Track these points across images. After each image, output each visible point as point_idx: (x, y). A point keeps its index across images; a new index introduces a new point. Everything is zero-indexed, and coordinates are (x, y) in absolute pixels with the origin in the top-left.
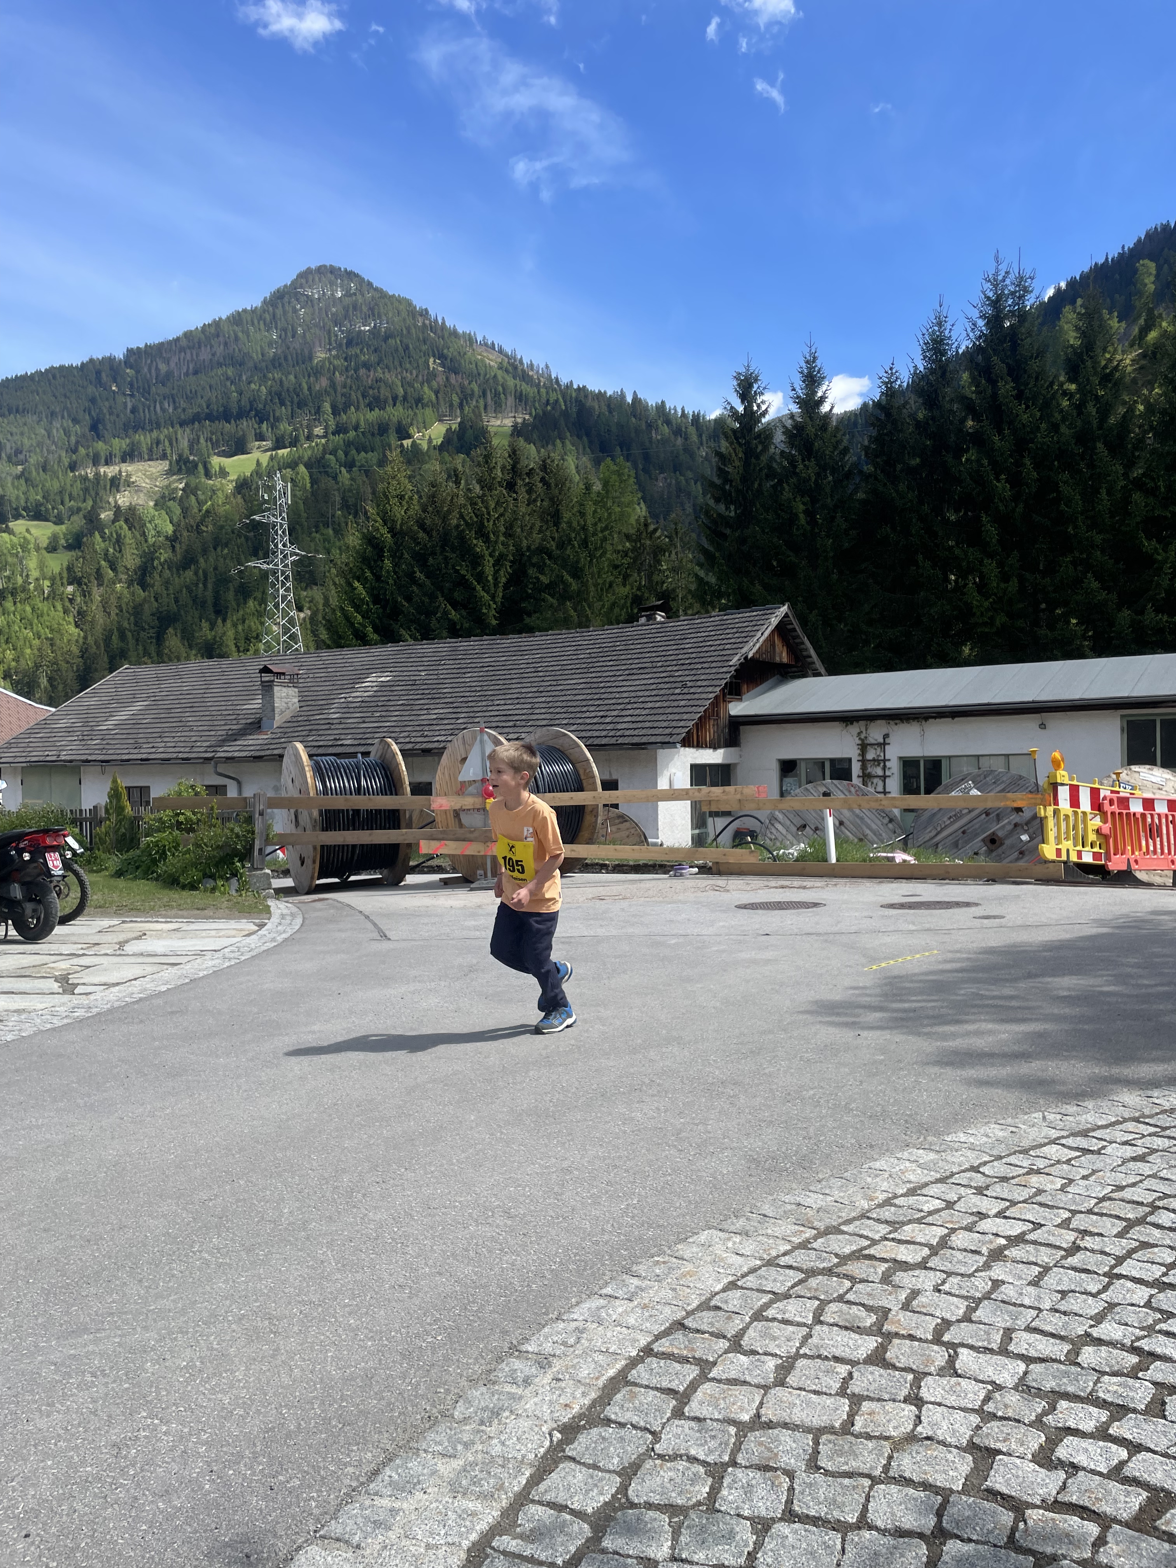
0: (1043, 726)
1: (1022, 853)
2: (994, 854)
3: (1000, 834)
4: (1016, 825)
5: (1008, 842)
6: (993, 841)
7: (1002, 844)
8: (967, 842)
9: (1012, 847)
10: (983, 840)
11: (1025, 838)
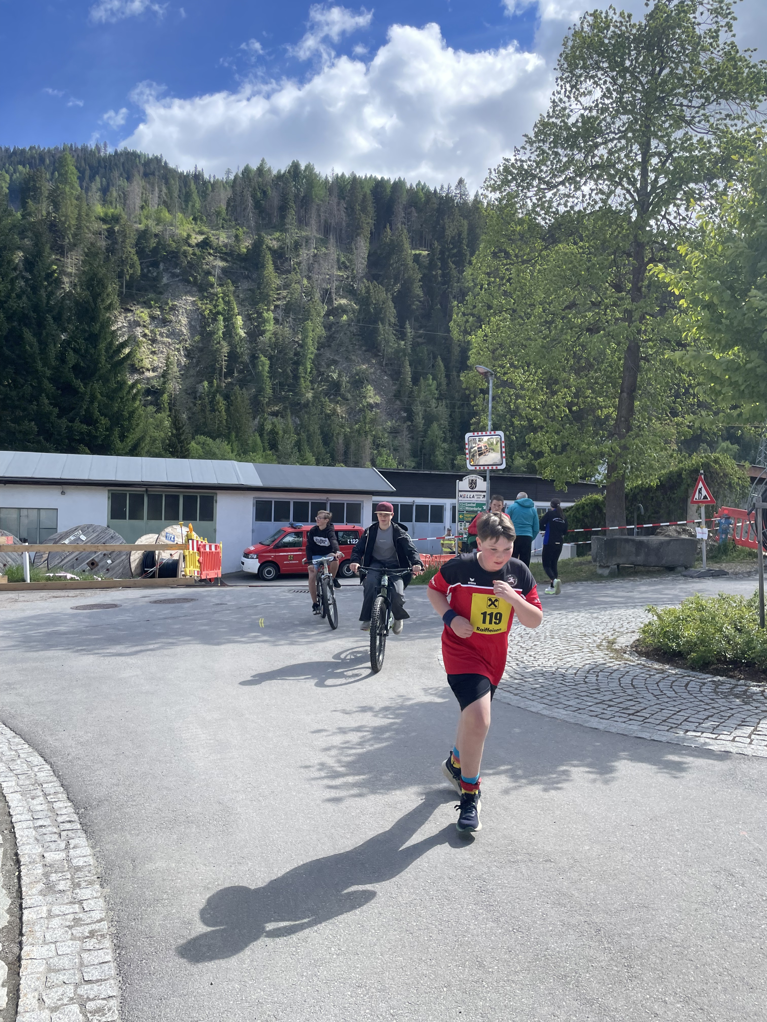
0: (63, 493)
1: (108, 570)
2: (93, 571)
3: (96, 560)
4: (104, 555)
5: (100, 564)
6: (93, 564)
7: (97, 565)
8: (78, 565)
9: (102, 567)
10: (87, 564)
11: (109, 561)
